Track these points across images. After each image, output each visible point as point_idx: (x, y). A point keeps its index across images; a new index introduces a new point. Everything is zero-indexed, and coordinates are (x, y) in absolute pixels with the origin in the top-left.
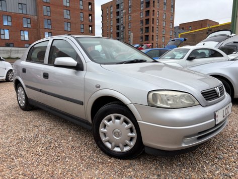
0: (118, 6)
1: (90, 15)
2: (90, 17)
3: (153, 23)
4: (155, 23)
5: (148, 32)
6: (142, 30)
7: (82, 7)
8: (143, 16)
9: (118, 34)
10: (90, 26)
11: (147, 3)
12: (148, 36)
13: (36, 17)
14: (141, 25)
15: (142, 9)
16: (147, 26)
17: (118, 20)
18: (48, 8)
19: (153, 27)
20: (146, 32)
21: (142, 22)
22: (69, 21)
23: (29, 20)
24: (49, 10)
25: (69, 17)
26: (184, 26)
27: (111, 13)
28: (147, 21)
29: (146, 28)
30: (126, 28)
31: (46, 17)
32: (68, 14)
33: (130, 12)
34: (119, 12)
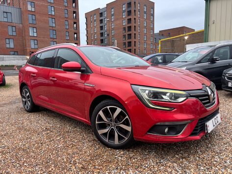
0: (101, 14)
1: (75, 23)
2: (75, 25)
3: (135, 30)
4: (136, 30)
5: (130, 38)
6: (124, 36)
7: (66, 16)
8: (125, 23)
9: (102, 41)
10: (75, 33)
11: (128, 12)
12: (131, 42)
13: (21, 25)
14: (124, 32)
15: (124, 17)
16: (129, 33)
17: (102, 28)
18: (34, 16)
19: (135, 34)
20: (128, 39)
21: (124, 29)
22: (54, 28)
23: (14, 28)
24: (34, 18)
25: (54, 25)
26: (164, 33)
27: (95, 21)
28: (130, 28)
29: (128, 35)
30: (110, 35)
31: (31, 25)
32: (54, 22)
33: (112, 20)
34: (102, 20)
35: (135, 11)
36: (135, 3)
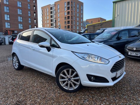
0: (51, 8)
2: (35, 14)
3: (72, 19)
6: (65, 22)
7: (29, 8)
8: (66, 14)
9: (52, 25)
10: (35, 19)
15: (65, 10)
16: (68, 20)
17: (51, 17)
18: (8, 8)
19: (72, 21)
20: (68, 23)
21: (65, 18)
22: (21, 16)
25: (21, 14)
26: (89, 21)
28: (69, 17)
30: (57, 21)
32: (21, 11)
33: (58, 12)
34: (52, 12)
35: (72, 7)
36: (72, 2)
